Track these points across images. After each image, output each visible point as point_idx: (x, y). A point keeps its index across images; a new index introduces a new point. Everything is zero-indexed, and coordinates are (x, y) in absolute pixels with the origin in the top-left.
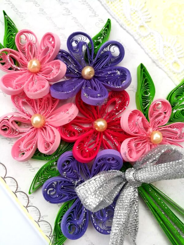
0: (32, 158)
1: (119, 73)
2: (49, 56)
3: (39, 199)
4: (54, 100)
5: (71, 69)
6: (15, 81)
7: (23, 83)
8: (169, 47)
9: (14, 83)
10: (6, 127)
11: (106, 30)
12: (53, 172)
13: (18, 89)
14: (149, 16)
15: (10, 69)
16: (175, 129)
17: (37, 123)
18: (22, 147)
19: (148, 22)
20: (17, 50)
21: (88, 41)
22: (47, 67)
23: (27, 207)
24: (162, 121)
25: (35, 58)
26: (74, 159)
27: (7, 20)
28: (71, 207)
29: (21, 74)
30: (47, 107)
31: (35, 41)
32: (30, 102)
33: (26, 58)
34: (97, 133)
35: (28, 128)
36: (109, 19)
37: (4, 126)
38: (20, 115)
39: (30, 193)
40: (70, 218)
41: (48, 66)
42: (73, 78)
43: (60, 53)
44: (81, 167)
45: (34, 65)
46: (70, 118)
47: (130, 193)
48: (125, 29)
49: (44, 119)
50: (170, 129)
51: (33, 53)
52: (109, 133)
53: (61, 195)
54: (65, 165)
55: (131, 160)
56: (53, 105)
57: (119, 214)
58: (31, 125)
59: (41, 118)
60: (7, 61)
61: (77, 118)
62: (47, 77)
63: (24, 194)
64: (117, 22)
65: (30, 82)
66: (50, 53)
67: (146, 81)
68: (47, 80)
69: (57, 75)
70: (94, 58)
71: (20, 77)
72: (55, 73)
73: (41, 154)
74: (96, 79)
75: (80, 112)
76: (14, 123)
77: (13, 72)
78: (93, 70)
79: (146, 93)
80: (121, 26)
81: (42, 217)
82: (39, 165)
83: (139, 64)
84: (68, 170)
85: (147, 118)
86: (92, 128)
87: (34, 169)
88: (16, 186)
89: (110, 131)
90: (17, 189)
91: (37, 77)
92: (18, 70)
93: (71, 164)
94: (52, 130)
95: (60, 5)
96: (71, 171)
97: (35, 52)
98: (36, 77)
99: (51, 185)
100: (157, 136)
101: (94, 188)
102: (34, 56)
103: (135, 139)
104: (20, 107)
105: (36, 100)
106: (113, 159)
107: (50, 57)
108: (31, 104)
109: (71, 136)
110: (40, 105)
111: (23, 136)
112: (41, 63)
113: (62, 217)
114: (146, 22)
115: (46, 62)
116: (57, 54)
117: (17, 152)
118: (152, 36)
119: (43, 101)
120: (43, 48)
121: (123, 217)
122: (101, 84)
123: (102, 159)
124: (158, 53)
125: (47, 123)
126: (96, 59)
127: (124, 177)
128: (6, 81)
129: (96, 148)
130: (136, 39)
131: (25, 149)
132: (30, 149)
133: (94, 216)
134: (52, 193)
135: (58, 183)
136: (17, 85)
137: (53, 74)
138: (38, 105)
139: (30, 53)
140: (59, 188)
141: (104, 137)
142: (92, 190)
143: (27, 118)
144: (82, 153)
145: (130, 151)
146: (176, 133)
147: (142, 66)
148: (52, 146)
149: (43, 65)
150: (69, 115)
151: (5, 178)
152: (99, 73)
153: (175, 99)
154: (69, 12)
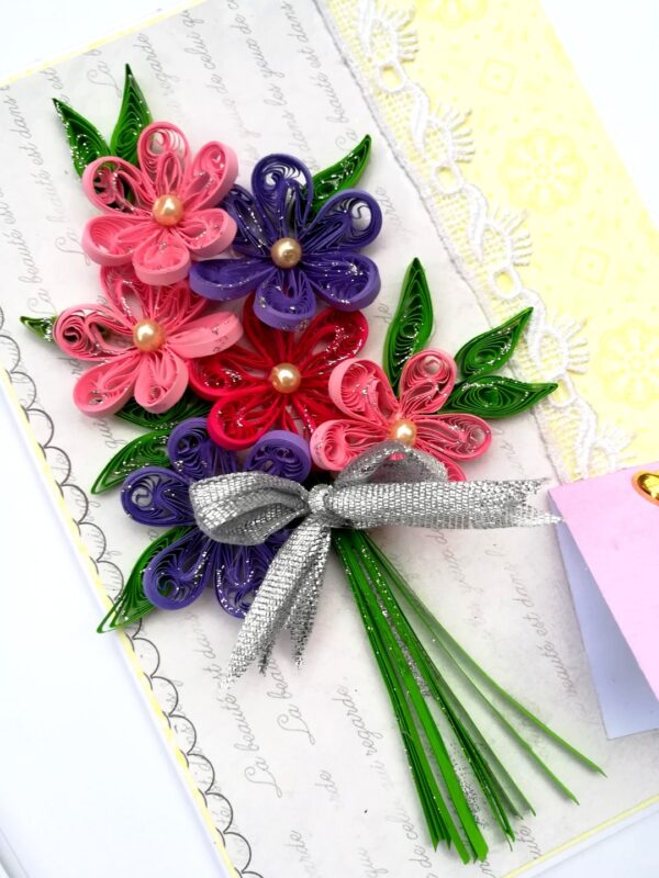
1: (355, 269)
2: (207, 195)
3: (110, 510)
4: (195, 299)
5: (250, 237)
6: (118, 235)
7: (133, 245)
8: (498, 234)
9: (114, 239)
10: (74, 333)
11: (356, 161)
12: (158, 458)
13: (119, 256)
14: (469, 149)
15: (114, 205)
16: (454, 428)
17: (147, 338)
18: (100, 386)
19: (462, 161)
20: (138, 166)
21: (302, 180)
22: (196, 219)
23: (80, 523)
24: (430, 402)
25: (173, 192)
26: (208, 437)
27: (132, 90)
28: (177, 541)
29: (134, 222)
30: (176, 312)
31: (182, 155)
32: (141, 291)
33: (154, 187)
34: (273, 396)
35: (124, 347)
36: (367, 137)
37: (71, 329)
38: (112, 314)
39: (93, 491)
40: (166, 563)
42: (250, 256)
43: (234, 193)
44: (219, 460)
45: (168, 209)
46: (218, 344)
47: (308, 540)
48: (403, 167)
49: (162, 334)
50: (443, 424)
51: (173, 180)
52: (302, 403)
53: (161, 511)
54: (185, 446)
55: (329, 465)
56: (189, 309)
57: (276, 578)
58: (132, 343)
59: (156, 330)
60: (109, 185)
61: (234, 349)
62: (189, 242)
63: (79, 493)
64: (390, 145)
65: (150, 244)
66: (209, 190)
67: (417, 301)
68: (190, 250)
69: (212, 242)
70: (307, 222)
71: (131, 228)
72: (209, 237)
73: (139, 410)
74: (301, 272)
75: (246, 335)
76: (94, 328)
77: (118, 213)
78: (299, 250)
79: (410, 330)
80: (396, 158)
81: (108, 554)
82: (127, 435)
83: (410, 261)
84: (190, 457)
85: (395, 390)
86: (267, 382)
87: (115, 442)
88: (67, 472)
89: (304, 398)
90: (66, 479)
91: (170, 238)
92: (130, 212)
93: (199, 446)
94: (173, 362)
95: (265, 76)
96: (195, 462)
97: (177, 179)
98: (166, 235)
99: (142, 480)
100: (404, 431)
101: (227, 492)
102: (174, 187)
103: (352, 426)
104: (116, 296)
105: (154, 288)
106: (290, 455)
107: (207, 199)
108: (142, 294)
109: (213, 386)
110: (160, 303)
111: (108, 361)
112: (187, 206)
113: (150, 560)
114: (458, 161)
115: (196, 207)
116: (225, 193)
117: (85, 392)
118: (464, 198)
119: (170, 296)
120: (198, 174)
121: (281, 585)
122: (309, 286)
123: (267, 449)
124: (468, 242)
125: (166, 346)
126: (311, 226)
127: (307, 499)
128: (97, 230)
129: (262, 425)
130: (425, 196)
131: (107, 391)
132: (115, 394)
133: (223, 573)
134: (143, 502)
135: (160, 480)
136: (121, 246)
137: (204, 240)
138: (157, 302)
139: (165, 178)
140: (159, 493)
141: (289, 409)
142: (221, 495)
143: (127, 324)
144: (226, 431)
145: (331, 447)
146: (454, 436)
147: (416, 263)
148: (164, 395)
149: (189, 214)
150: (217, 337)
151: (46, 447)
152: (313, 259)
153: (477, 360)
154: (281, 98)
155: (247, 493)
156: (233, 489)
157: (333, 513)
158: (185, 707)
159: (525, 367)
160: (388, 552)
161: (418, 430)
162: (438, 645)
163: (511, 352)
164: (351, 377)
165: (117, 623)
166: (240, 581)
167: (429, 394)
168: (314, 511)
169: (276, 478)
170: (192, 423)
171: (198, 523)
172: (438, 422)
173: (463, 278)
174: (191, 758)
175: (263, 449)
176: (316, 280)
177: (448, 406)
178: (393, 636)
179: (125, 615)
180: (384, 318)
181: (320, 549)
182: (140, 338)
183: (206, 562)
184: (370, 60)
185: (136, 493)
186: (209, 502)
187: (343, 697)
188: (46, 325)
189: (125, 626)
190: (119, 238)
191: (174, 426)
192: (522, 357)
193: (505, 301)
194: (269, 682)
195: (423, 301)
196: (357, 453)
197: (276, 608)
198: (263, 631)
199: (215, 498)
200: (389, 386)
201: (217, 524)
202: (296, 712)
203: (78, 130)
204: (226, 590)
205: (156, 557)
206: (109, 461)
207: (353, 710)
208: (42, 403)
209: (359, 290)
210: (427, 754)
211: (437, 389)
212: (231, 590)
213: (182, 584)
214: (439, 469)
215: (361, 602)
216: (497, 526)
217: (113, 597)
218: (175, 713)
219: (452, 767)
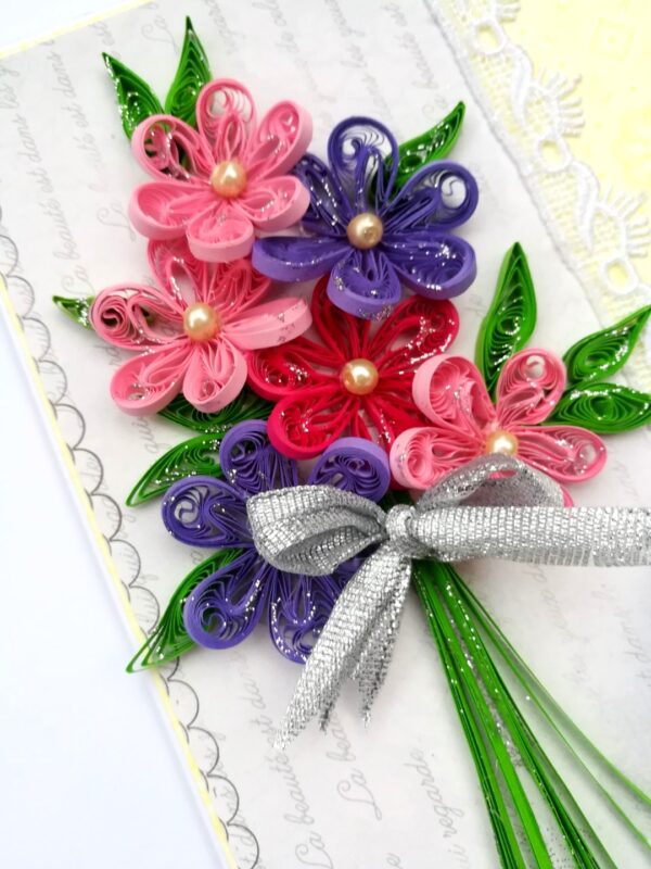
0: (161, 413)
1: (446, 251)
2: (275, 161)
4: (257, 279)
5: (323, 212)
6: (169, 205)
7: (189, 216)
8: (611, 219)
9: (165, 209)
10: (114, 316)
11: (447, 131)
12: (206, 466)
13: (171, 227)
14: (578, 121)
15: (166, 171)
16: (561, 443)
17: (199, 325)
18: (143, 379)
19: (570, 135)
20: (196, 128)
21: (386, 149)
22: (262, 189)
23: (111, 540)
24: (532, 412)
25: (236, 159)
26: (268, 443)
27: (191, 45)
28: (225, 566)
29: (189, 191)
30: (233, 296)
31: (248, 116)
32: (195, 270)
33: (213, 152)
34: (345, 398)
35: (171, 336)
36: (461, 104)
37: (111, 311)
38: (160, 296)
39: (128, 502)
40: (211, 593)
41: (264, 188)
42: (321, 235)
43: (305, 163)
44: (278, 470)
45: (229, 178)
46: (284, 333)
47: (385, 572)
48: (500, 140)
49: (217, 322)
50: (549, 438)
51: (235, 145)
52: (378, 407)
53: (209, 529)
54: (240, 453)
55: (412, 482)
56: (249, 294)
57: (344, 617)
58: (182, 331)
59: (211, 315)
60: (163, 148)
62: (253, 214)
63: (111, 504)
64: (485, 116)
65: (206, 216)
66: (277, 156)
67: (517, 293)
68: (253, 223)
69: (284, 211)
70: (391, 198)
71: (185, 198)
72: (277, 208)
74: (381, 254)
75: (315, 326)
76: (137, 311)
77: (170, 180)
78: (380, 228)
79: (509, 325)
80: (492, 130)
81: (143, 578)
82: (172, 438)
83: (510, 245)
84: (245, 467)
85: (491, 393)
86: (336, 381)
87: (156, 446)
88: (98, 479)
89: (380, 402)
90: (97, 488)
91: (229, 211)
92: (185, 179)
93: (257, 452)
94: (231, 355)
95: (343, 35)
96: (251, 472)
97: (240, 144)
98: (225, 207)
99: (187, 492)
100: (503, 443)
101: (293, 509)
102: (236, 153)
103: (440, 436)
104: (165, 275)
105: (210, 265)
106: (366, 467)
107: (276, 165)
108: (195, 274)
109: (274, 383)
110: (216, 285)
111: (152, 350)
112: (250, 175)
113: (193, 587)
114: (565, 135)
115: (262, 176)
116: (295, 163)
117: (124, 385)
118: (571, 177)
119: (227, 276)
120: (264, 138)
121: (351, 627)
122: (391, 272)
123: (337, 459)
124: (575, 228)
125: (222, 335)
126: (395, 201)
127: (384, 521)
128: (147, 198)
129: (331, 431)
130: (525, 173)
131: (149, 385)
132: (160, 388)
133: (279, 607)
134: (187, 518)
135: (208, 492)
136: (173, 217)
137: (271, 210)
138: (213, 281)
139: (227, 144)
140: (206, 509)
141: (361, 413)
142: (286, 511)
143: (177, 309)
144: (290, 433)
145: (415, 460)
146: (562, 454)
147: (517, 250)
148: (218, 391)
149: (252, 184)
150: (283, 325)
151: (75, 449)
152: (395, 240)
153: (588, 364)
154: (361, 59)
155: (316, 511)
156: (300, 505)
157: (417, 540)
158: (227, 766)
159: (642, 375)
160: (477, 589)
161: (521, 445)
162: (534, 703)
163: (624, 358)
164: (440, 377)
165: (150, 661)
166: (300, 618)
167: (531, 402)
168: (393, 537)
169: (349, 495)
170: (249, 426)
171: (258, 546)
172: (542, 435)
173: (570, 269)
174: (231, 830)
175: (332, 459)
176: (399, 264)
177: (554, 418)
178: (480, 691)
179: (160, 652)
180: (477, 311)
181: (398, 584)
182: (192, 324)
183: (260, 594)
184: (464, 19)
185: (179, 507)
186: (270, 520)
187: (418, 763)
188: (82, 306)
189: (160, 665)
190: (171, 208)
191: (227, 430)
192: (638, 363)
193: (618, 298)
194: (329, 741)
195: (525, 291)
196: (446, 469)
197: (343, 654)
198: (328, 680)
199: (279, 516)
200: (485, 390)
201: (281, 547)
202: (359, 778)
203: (130, 88)
204: (283, 628)
205: (199, 586)
206: (148, 468)
207: (428, 779)
208: (74, 397)
209: (450, 275)
210: (519, 840)
211: (542, 395)
212: (288, 628)
213: (230, 618)
214: (554, 489)
215: (444, 651)
216: (627, 563)
217: (147, 629)
218: (215, 772)
219: (549, 857)
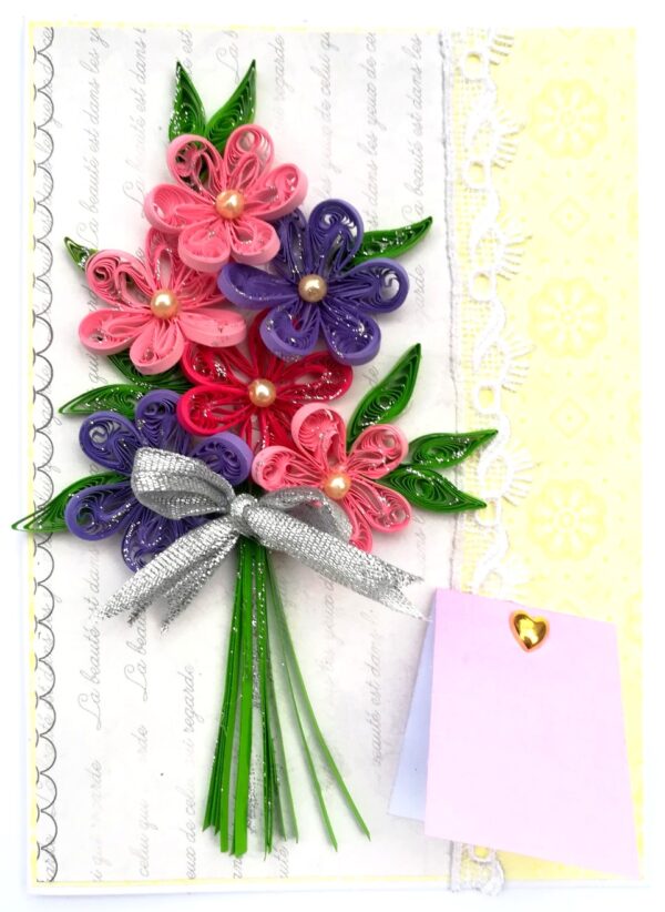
0: (109, 357)
1: (362, 329)
2: (268, 208)
3: (67, 433)
4: (217, 292)
5: (289, 260)
6: (177, 207)
7: (189, 222)
8: (501, 353)
9: (174, 209)
10: (104, 273)
11: (410, 235)
12: (127, 408)
13: (171, 227)
14: (514, 268)
15: (187, 180)
16: (382, 499)
17: (162, 305)
18: (106, 327)
19: (503, 277)
20: (222, 154)
21: (354, 232)
22: (250, 224)
23: (38, 431)
24: (373, 469)
25: (242, 190)
26: (175, 412)
27: (248, 84)
28: (111, 484)
29: (197, 201)
30: (198, 293)
31: (265, 161)
32: (176, 263)
33: (228, 177)
34: (245, 402)
35: (141, 302)
36: (430, 219)
37: (103, 269)
38: (142, 271)
39: (61, 411)
40: (94, 498)
41: (252, 224)
42: (281, 276)
45: (230, 204)
46: (218, 341)
48: (449, 258)
49: (176, 308)
50: (376, 493)
51: (247, 179)
52: (268, 419)
53: (109, 454)
54: (153, 410)
55: (261, 482)
56: (210, 297)
57: (176, 553)
58: (149, 303)
59: (173, 302)
60: (190, 159)
61: (233, 349)
62: (234, 242)
63: (48, 406)
64: (447, 233)
65: (202, 227)
66: (271, 204)
68: (232, 250)
69: (253, 254)
70: (344, 270)
71: (192, 205)
72: (252, 248)
73: (129, 362)
74: (318, 310)
75: (246, 342)
76: (123, 276)
77: (186, 187)
78: (323, 292)
79: (385, 401)
80: (447, 248)
81: (50, 467)
82: (110, 378)
83: (414, 343)
84: (152, 421)
85: (349, 445)
86: (245, 388)
87: (97, 378)
88: (46, 384)
89: (270, 416)
90: (43, 390)
91: (220, 230)
92: (198, 191)
93: (164, 416)
94: (175, 337)
95: (369, 122)
96: (155, 427)
97: (250, 180)
98: (219, 224)
99: (105, 422)
100: (339, 483)
101: (166, 468)
102: (245, 186)
103: (298, 459)
104: (154, 257)
105: (187, 269)
106: (235, 459)
107: (267, 212)
108: (176, 266)
109: (199, 371)
110: (189, 280)
111: (122, 308)
112: (248, 207)
113: (83, 489)
114: (499, 275)
115: (255, 213)
116: (287, 212)
117: (91, 327)
118: (488, 309)
120: (269, 185)
121: (178, 561)
122: (317, 325)
123: (218, 445)
124: (472, 349)
125: (176, 320)
126: (344, 275)
127: (232, 501)
128: (162, 195)
129: (225, 422)
130: (455, 293)
131: (110, 334)
132: (115, 340)
133: (136, 528)
134: (97, 439)
135: (119, 428)
136: (177, 218)
137: (247, 248)
138: (186, 277)
139: (241, 175)
140: (115, 437)
141: (254, 419)
142: (160, 468)
143: (152, 284)
144: (192, 413)
145: (270, 470)
146: (379, 506)
147: (417, 348)
148: (154, 362)
149: (246, 216)
150: (219, 334)
151: (38, 354)
152: (333, 304)
153: (430, 452)
154: (374, 148)
155: (182, 475)
156: (172, 467)
157: (247, 522)
158: (55, 622)
159: (467, 477)
160: (280, 575)
161: (352, 487)
162: (285, 670)
163: (461, 459)
164: (317, 418)
165: (31, 527)
166: (148, 541)
167: (374, 462)
168: (232, 513)
169: (212, 473)
170: (166, 395)
171: (132, 481)
172: (372, 488)
173: (453, 378)
174: (41, 664)
175: (215, 443)
176: (326, 322)
177: (388, 479)
178: (251, 645)
179: (41, 523)
180: (370, 380)
181: (224, 546)
182: (157, 303)
183: (127, 513)
184: (466, 151)
185: (96, 429)
186: (147, 468)
187: (187, 675)
188: (83, 254)
189: (36, 533)
190: (178, 210)
191: (153, 389)
192: (470, 467)
193: (479, 414)
194: (132, 633)
195: (408, 382)
196: (291, 483)
197: (165, 577)
198: (146, 590)
199: (154, 468)
200: (344, 440)
201: (146, 489)
202: (143, 668)
203: (186, 97)
204: (133, 542)
205: (87, 489)
206: (85, 392)
207: (190, 689)
208: (52, 316)
209: (359, 349)
210: (234, 754)
211: (383, 461)
212: (136, 545)
213: (98, 521)
214: (346, 528)
215: (238, 604)
217: (37, 504)
218: (44, 622)
219: (249, 773)
